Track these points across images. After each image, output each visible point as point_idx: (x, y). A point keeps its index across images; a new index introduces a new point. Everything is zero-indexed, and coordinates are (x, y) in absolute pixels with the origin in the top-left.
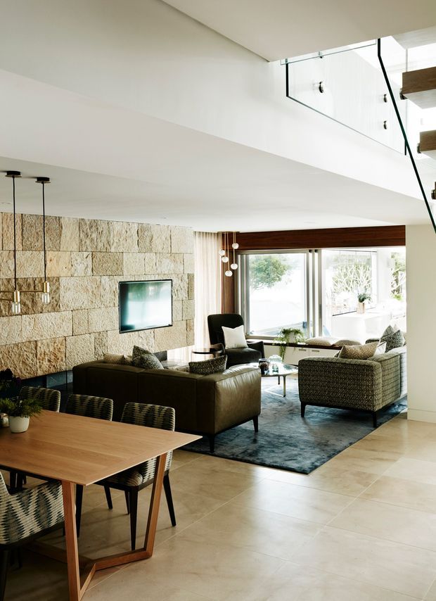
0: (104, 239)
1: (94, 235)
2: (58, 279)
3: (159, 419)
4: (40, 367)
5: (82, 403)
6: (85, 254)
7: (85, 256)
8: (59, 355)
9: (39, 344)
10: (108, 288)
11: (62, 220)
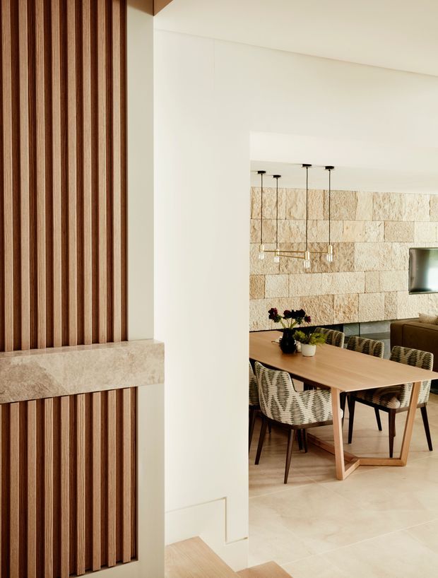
0: (396, 209)
1: (387, 207)
2: (353, 244)
3: (420, 362)
4: (336, 317)
5: (360, 344)
6: (378, 223)
7: (378, 225)
8: (352, 308)
9: (336, 298)
10: (398, 254)
11: (357, 194)
